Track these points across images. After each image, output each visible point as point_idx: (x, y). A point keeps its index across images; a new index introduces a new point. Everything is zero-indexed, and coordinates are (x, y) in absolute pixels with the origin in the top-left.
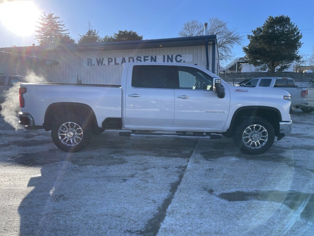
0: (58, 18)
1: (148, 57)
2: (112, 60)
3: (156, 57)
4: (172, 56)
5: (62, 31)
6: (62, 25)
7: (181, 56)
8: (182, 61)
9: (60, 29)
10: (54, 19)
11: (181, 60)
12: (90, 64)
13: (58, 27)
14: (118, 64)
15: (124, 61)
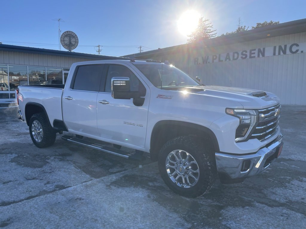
0: (207, 20)
1: (255, 50)
2: (216, 57)
3: (264, 49)
4: (285, 46)
5: (210, 32)
6: (211, 27)
7: (297, 45)
8: (299, 52)
9: (209, 31)
10: (204, 22)
11: (297, 51)
12: (196, 63)
13: (206, 29)
14: (222, 61)
15: (228, 57)
